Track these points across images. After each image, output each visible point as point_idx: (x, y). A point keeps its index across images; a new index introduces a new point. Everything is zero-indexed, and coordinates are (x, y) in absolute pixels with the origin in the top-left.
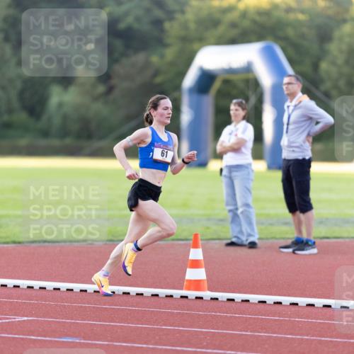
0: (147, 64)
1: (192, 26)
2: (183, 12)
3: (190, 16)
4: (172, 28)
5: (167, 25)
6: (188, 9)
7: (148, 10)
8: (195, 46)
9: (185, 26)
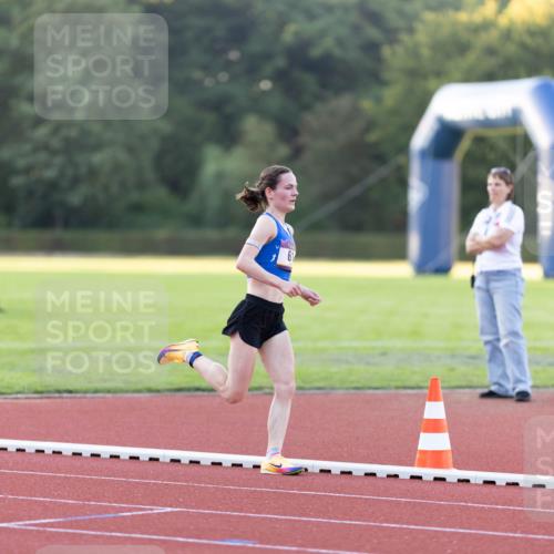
1: (425, 52)
2: (411, 31)
3: (422, 36)
4: (394, 56)
5: (386, 51)
6: (419, 27)
7: (356, 29)
9: (415, 52)
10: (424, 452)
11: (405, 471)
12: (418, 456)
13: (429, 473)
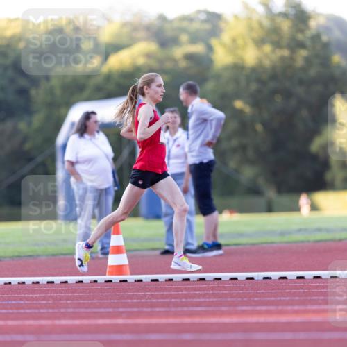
0: (16, 131)
1: (58, 92)
2: (48, 79)
4: (38, 95)
5: (33, 92)
7: (12, 81)
8: (62, 111)
9: (51, 92)
10: (112, 267)
11: (101, 279)
12: (108, 269)
13: (116, 278)
